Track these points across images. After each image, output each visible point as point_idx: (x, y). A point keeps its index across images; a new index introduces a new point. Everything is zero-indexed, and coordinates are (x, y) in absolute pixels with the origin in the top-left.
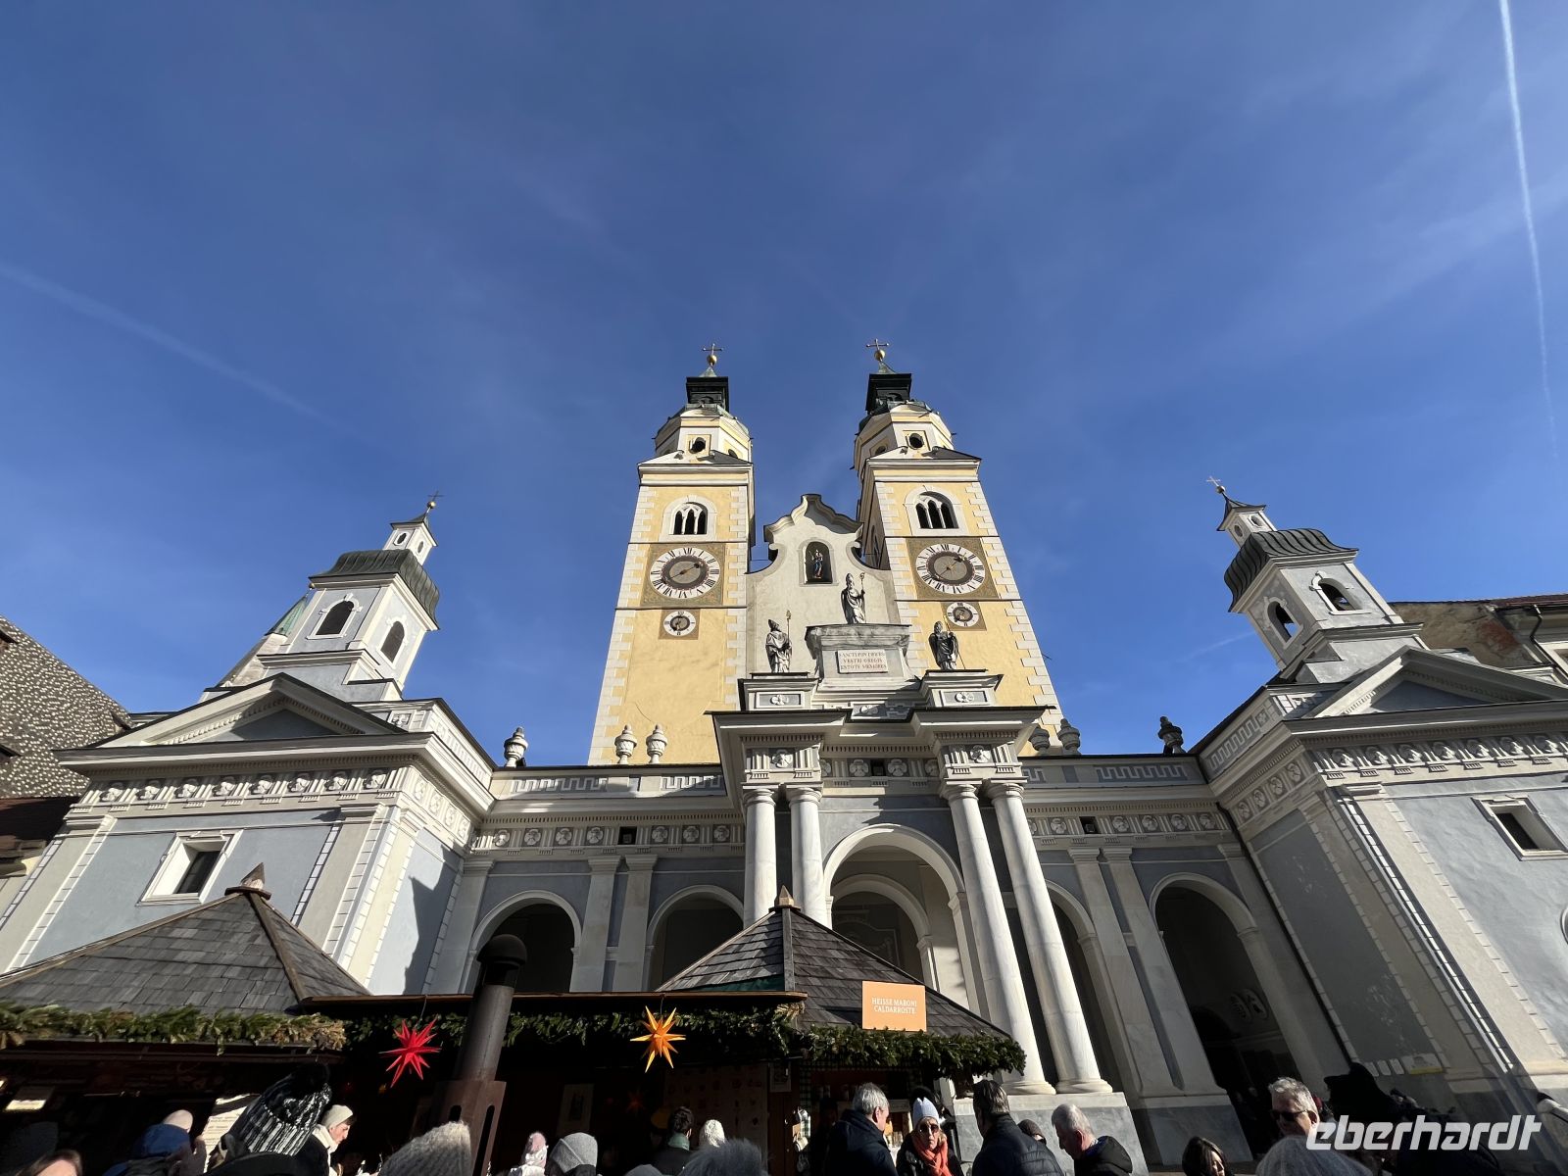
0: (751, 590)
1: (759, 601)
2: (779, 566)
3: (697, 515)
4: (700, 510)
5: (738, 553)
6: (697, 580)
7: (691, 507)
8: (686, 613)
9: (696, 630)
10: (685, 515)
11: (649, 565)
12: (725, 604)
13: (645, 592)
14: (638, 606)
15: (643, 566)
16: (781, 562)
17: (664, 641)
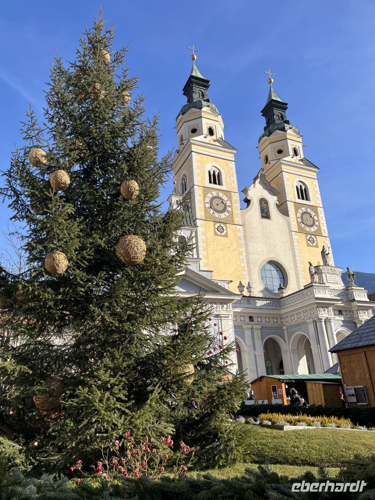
0: (243, 217)
1: (246, 223)
2: (252, 208)
3: (217, 174)
4: (218, 171)
5: (236, 198)
6: (223, 210)
7: (214, 169)
8: (222, 225)
9: (227, 233)
10: (212, 173)
11: (204, 199)
12: (235, 223)
13: (205, 212)
14: (204, 219)
15: (202, 198)
16: (252, 205)
17: (216, 237)
